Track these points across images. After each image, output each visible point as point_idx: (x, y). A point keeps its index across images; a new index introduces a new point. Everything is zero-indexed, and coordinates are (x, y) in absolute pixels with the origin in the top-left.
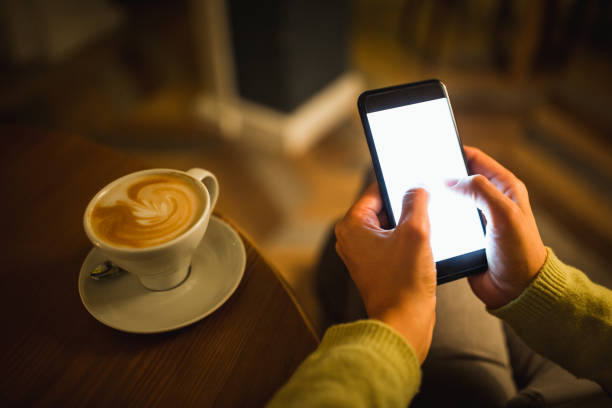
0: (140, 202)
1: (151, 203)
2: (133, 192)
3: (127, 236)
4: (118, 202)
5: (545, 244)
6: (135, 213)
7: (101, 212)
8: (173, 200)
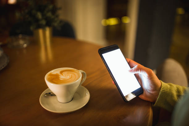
0: (62, 75)
1: (65, 75)
2: (61, 72)
3: (56, 82)
4: (57, 74)
5: (160, 80)
6: (60, 77)
7: (51, 75)
8: (72, 76)
